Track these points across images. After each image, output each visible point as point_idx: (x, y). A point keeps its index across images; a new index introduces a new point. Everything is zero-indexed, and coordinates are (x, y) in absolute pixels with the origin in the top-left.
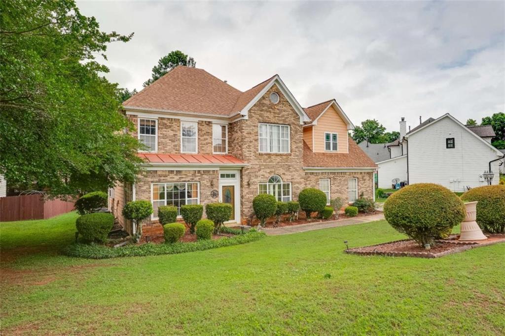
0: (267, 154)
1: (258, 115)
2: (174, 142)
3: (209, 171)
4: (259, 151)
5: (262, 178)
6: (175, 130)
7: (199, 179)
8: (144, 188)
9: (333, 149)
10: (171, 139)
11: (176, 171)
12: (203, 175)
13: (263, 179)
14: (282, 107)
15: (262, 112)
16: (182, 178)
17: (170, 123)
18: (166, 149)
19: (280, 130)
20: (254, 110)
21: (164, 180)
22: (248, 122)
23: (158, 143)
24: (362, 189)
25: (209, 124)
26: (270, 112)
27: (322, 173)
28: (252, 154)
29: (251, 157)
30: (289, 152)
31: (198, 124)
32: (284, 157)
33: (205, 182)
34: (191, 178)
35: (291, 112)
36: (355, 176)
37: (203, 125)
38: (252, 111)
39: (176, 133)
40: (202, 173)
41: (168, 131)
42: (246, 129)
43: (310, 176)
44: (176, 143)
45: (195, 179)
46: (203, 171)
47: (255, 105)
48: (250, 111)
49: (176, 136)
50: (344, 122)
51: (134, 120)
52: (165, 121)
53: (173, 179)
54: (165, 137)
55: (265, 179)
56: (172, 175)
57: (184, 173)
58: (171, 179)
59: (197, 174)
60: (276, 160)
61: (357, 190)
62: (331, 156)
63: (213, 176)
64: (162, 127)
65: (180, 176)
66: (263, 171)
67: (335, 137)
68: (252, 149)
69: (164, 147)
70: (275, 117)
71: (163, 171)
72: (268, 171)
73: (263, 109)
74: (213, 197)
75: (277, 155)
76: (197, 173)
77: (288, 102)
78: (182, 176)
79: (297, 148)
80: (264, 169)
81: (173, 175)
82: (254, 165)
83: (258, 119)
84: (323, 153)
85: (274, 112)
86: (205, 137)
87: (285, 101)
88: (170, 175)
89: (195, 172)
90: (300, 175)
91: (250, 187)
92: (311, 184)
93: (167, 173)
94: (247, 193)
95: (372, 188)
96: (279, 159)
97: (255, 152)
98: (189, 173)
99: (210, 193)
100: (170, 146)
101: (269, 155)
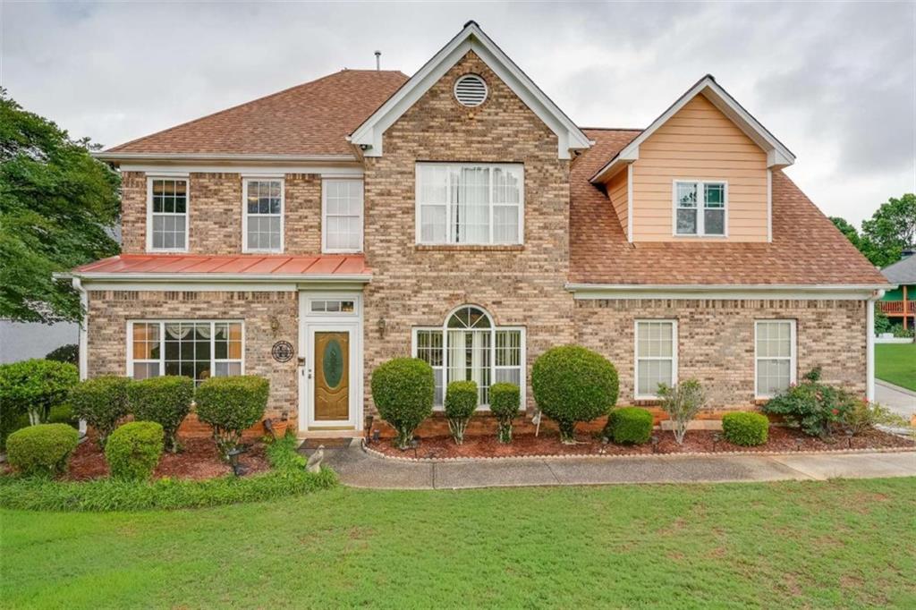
0: (440, 249)
1: (414, 141)
2: (227, 227)
3: (267, 294)
4: (419, 241)
5: (424, 313)
6: (227, 200)
7: (242, 313)
8: (109, 331)
9: (707, 231)
10: (217, 220)
11: (184, 293)
12: (252, 302)
13: (426, 317)
14: (497, 114)
15: (427, 134)
16: (199, 309)
17: (216, 184)
18: (204, 243)
19: (491, 181)
20: (403, 130)
21: (153, 313)
22: (383, 165)
23: (191, 230)
24: (815, 357)
25: (312, 180)
26: (454, 131)
27: (646, 303)
28: (395, 248)
29: (389, 256)
30: (521, 241)
31: (286, 181)
32: (499, 256)
33: (257, 321)
34: (222, 309)
35: (527, 125)
36: (783, 312)
37: (296, 185)
38: (394, 134)
39: (231, 207)
40: (250, 298)
41: (212, 203)
42: (376, 184)
43: (599, 309)
44: (230, 229)
45: (232, 313)
46: (253, 293)
47: (403, 116)
48: (388, 134)
49: (229, 213)
50: (755, 145)
51: (137, 182)
52: (204, 181)
53: (176, 313)
54: (204, 216)
55: (432, 317)
56: (173, 303)
57: (203, 298)
58: (171, 313)
59: (236, 302)
60: (474, 263)
61: (793, 359)
62: (694, 250)
63: (277, 305)
64: (197, 194)
65: (194, 306)
66: (430, 295)
67: (715, 194)
68: (394, 236)
69: (202, 240)
70: (469, 143)
71: (151, 292)
72: (446, 293)
73: (432, 124)
74: (277, 359)
75: (474, 250)
76: (236, 297)
77: (516, 97)
78: (198, 306)
79: (545, 227)
80: (430, 288)
81: (175, 301)
82: (398, 278)
83: (414, 153)
84: (666, 244)
85: (467, 132)
86: (302, 212)
87: (505, 97)
88: (169, 302)
89: (232, 297)
90: (555, 307)
91: (387, 338)
92: (602, 335)
93: (162, 299)
94: (377, 353)
95: (865, 354)
96: (480, 261)
97: (402, 244)
98: (218, 299)
99: (270, 350)
100: (215, 236)
101: (449, 251)
